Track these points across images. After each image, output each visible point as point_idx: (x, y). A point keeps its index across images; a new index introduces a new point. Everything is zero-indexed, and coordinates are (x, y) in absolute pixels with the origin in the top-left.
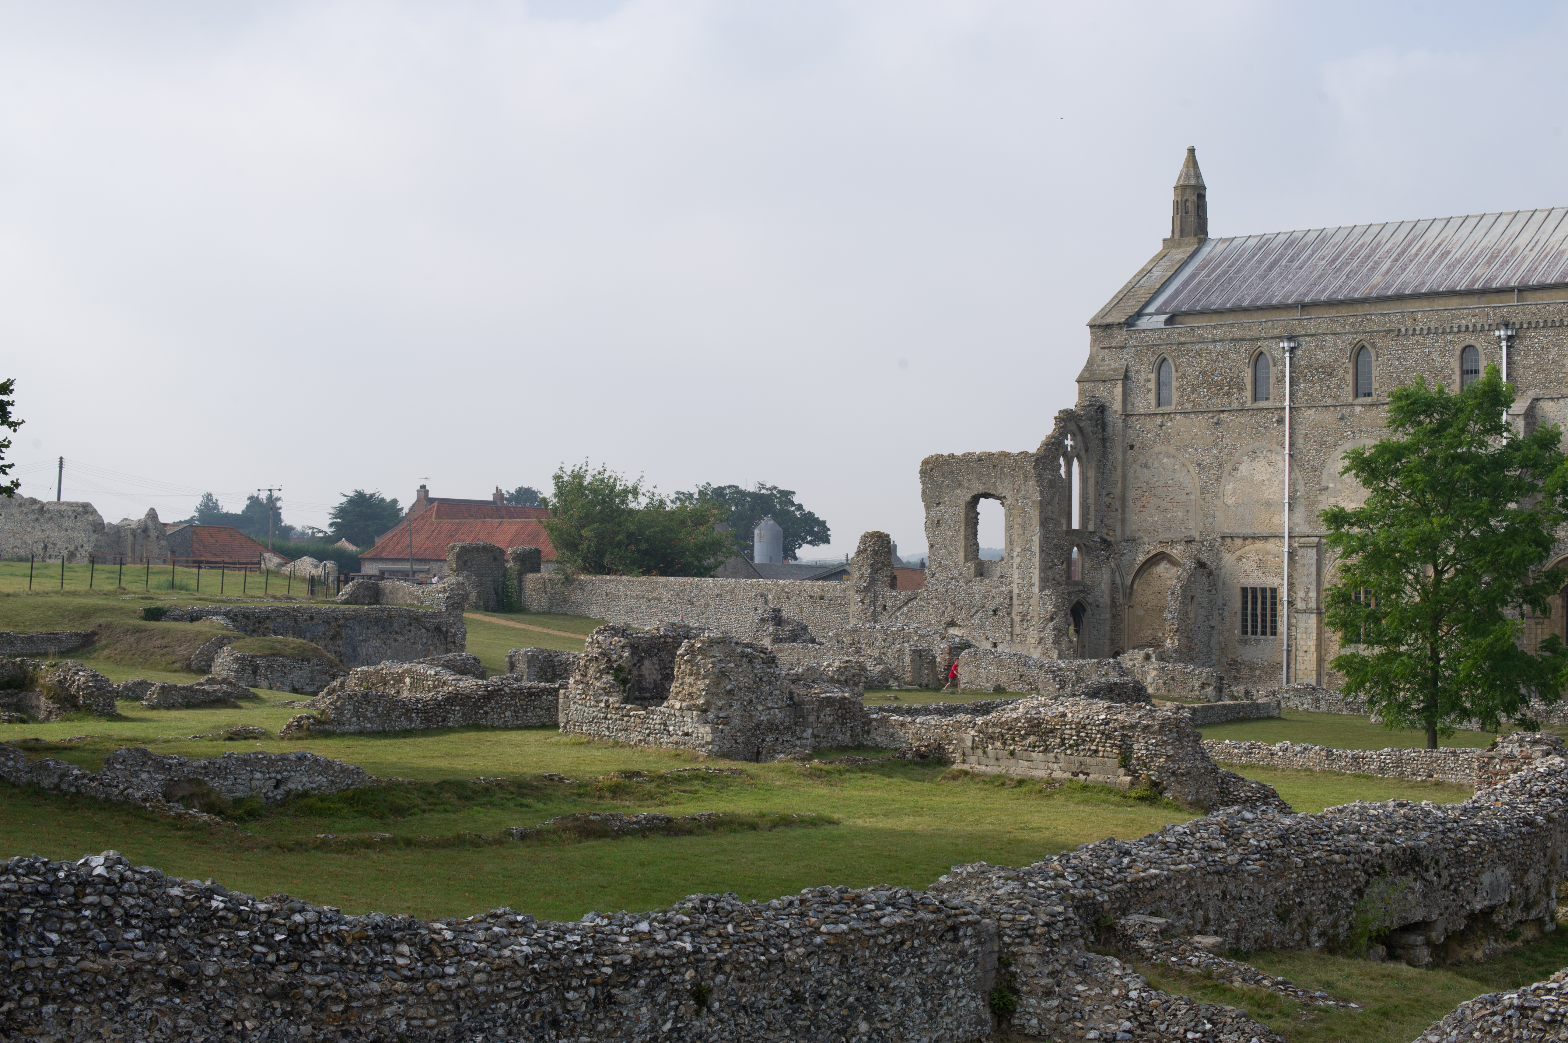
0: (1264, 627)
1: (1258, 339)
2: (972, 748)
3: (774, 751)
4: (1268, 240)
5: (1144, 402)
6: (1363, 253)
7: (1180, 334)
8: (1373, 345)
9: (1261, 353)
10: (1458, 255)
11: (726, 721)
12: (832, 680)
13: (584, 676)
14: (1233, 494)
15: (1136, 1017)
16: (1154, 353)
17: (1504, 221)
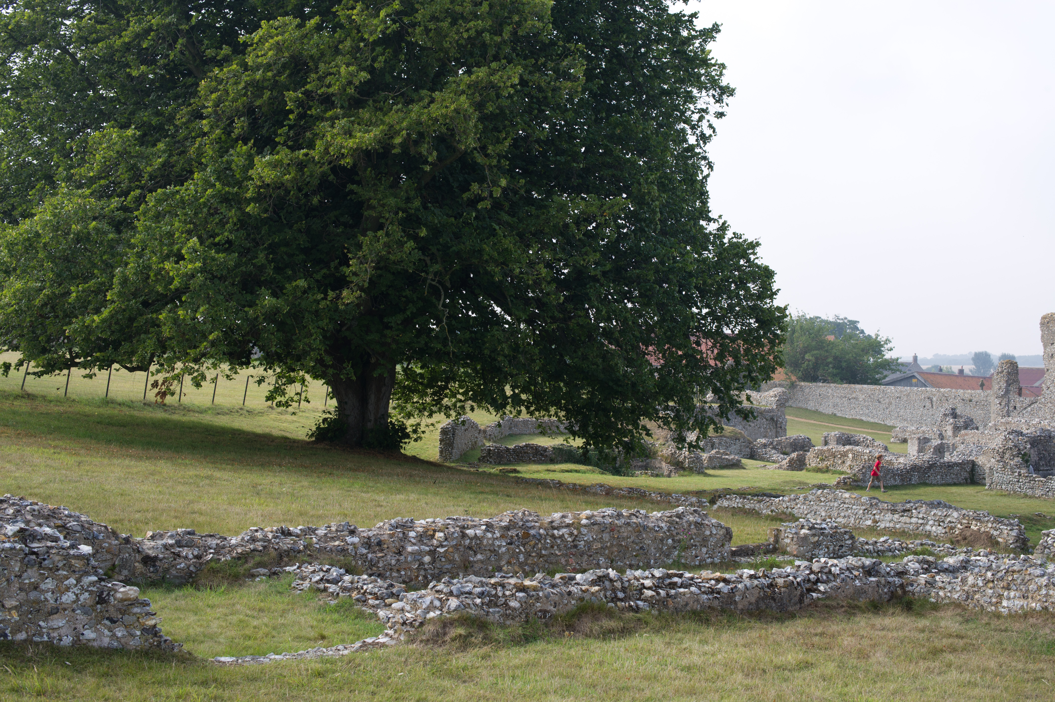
13: (1002, 457)
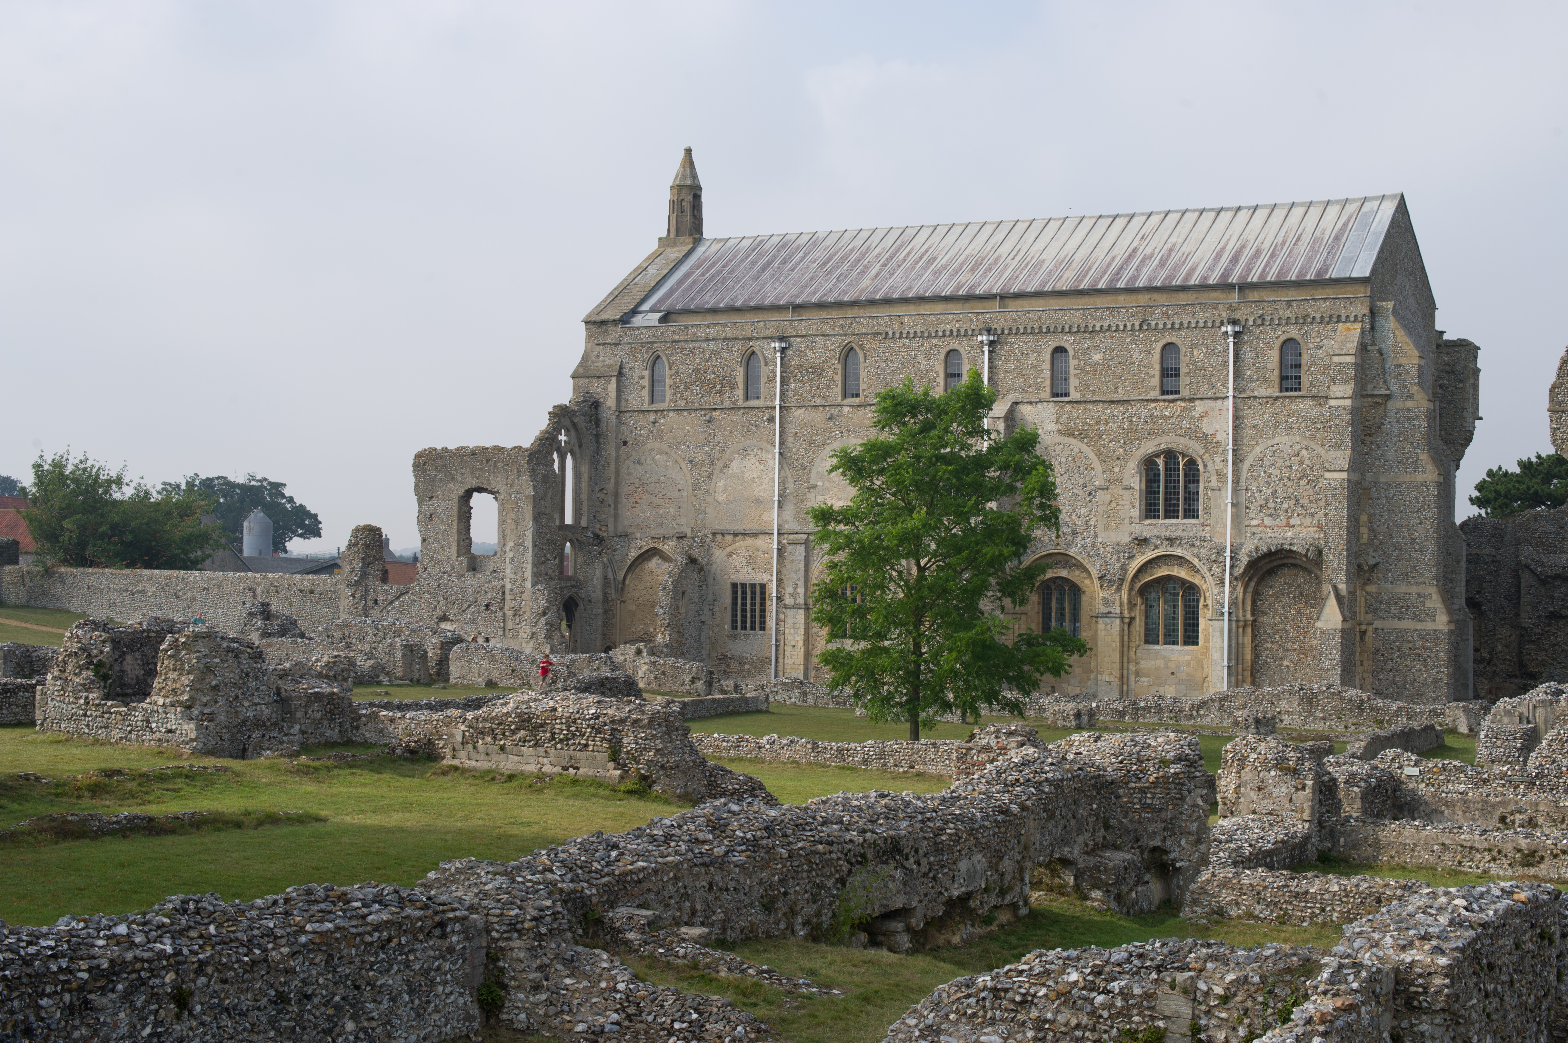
0: (753, 622)
1: (750, 339)
2: (462, 743)
3: (261, 748)
4: (762, 241)
5: (638, 398)
6: (853, 257)
7: (674, 332)
8: (862, 347)
9: (753, 353)
10: (943, 262)
11: (211, 717)
12: (320, 675)
13: (63, 671)
14: (725, 490)
15: (623, 1009)
16: (648, 351)
17: (988, 230)
